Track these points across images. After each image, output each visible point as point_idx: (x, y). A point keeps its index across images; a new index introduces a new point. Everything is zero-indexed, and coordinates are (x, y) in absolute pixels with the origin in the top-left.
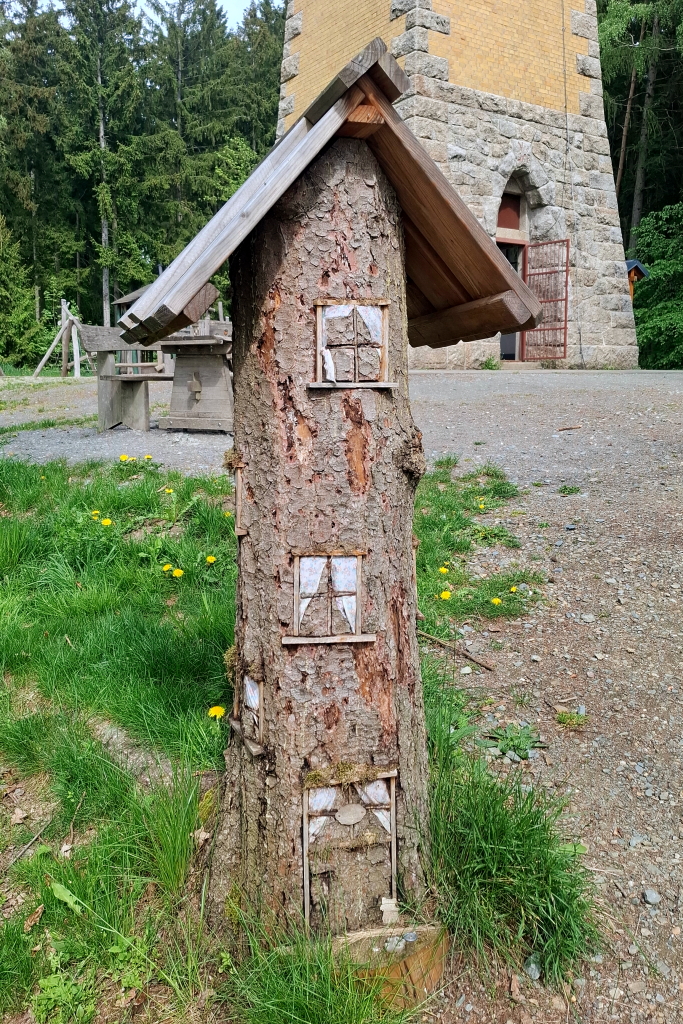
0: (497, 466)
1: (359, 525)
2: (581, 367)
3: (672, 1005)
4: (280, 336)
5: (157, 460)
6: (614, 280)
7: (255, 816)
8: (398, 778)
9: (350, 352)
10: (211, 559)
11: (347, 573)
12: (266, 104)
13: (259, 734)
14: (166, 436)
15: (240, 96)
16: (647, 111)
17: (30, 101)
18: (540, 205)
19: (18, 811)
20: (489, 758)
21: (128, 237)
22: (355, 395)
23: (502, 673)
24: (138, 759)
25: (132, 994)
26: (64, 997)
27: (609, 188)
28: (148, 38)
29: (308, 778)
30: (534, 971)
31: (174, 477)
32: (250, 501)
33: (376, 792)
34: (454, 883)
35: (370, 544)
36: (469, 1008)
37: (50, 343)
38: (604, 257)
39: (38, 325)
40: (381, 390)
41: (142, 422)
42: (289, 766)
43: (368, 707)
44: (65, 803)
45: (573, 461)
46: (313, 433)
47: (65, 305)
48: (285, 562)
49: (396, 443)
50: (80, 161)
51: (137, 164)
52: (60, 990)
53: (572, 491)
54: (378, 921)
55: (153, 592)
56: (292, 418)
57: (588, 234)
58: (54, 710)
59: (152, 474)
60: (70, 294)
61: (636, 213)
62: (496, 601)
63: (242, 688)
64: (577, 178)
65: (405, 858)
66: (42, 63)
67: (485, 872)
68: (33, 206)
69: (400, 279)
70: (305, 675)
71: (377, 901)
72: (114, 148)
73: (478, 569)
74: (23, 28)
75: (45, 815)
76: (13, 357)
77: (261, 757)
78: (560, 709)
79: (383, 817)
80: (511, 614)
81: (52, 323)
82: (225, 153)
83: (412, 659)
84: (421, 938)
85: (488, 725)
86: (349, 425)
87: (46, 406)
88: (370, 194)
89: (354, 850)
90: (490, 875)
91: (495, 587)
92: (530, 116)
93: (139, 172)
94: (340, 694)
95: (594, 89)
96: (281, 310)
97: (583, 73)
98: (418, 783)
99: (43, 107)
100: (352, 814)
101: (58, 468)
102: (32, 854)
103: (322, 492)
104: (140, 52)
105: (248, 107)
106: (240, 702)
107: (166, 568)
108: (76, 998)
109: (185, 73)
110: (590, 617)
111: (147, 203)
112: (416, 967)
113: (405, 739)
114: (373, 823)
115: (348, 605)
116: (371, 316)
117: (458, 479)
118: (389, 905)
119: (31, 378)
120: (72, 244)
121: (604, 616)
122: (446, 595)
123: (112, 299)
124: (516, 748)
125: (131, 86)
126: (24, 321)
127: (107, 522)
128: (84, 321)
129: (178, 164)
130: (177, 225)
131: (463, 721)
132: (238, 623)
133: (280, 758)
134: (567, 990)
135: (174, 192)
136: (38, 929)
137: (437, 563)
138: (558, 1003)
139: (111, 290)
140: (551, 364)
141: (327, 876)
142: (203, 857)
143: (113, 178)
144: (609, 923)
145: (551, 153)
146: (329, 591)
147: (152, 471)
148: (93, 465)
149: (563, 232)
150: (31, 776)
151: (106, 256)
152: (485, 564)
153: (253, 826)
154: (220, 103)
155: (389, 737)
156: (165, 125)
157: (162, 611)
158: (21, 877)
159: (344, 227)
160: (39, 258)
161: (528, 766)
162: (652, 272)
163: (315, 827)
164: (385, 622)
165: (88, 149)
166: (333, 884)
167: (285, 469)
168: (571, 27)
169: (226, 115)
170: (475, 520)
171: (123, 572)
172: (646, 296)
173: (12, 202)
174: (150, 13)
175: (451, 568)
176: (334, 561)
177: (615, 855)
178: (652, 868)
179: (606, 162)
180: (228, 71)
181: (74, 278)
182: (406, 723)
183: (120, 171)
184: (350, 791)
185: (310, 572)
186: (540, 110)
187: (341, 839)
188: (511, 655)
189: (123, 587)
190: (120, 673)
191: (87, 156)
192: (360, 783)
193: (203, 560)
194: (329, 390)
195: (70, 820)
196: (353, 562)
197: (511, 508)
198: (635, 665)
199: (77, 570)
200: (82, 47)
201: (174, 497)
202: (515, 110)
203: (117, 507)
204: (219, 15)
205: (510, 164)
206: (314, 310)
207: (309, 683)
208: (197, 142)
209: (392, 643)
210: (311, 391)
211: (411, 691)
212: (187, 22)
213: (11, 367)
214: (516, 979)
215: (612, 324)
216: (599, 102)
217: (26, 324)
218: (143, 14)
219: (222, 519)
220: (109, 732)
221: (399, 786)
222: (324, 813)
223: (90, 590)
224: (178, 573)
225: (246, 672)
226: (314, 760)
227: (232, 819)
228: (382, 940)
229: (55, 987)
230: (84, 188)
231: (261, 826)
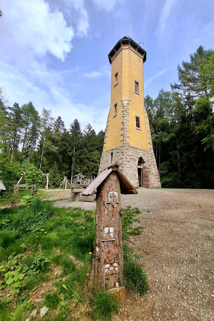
0: (137, 207)
1: (113, 223)
2: (152, 188)
3: (159, 298)
4: (103, 196)
5: (81, 207)
6: (156, 174)
7: (97, 270)
8: (118, 262)
9: (113, 198)
10: (89, 225)
11: (112, 230)
12: (101, 145)
13: (98, 255)
14: (82, 202)
15: (97, 144)
16: (160, 148)
17: (63, 144)
18: (144, 163)
19: (56, 272)
20: (134, 259)
21: (77, 165)
22: (113, 204)
23: (137, 244)
24: (77, 262)
25: (75, 303)
26: (64, 305)
27: (154, 160)
28: (83, 136)
29: (105, 263)
30: (139, 294)
31: (84, 210)
32: (98, 219)
33: (115, 264)
34: (127, 280)
35: (115, 225)
36: (129, 301)
37: (61, 183)
38: (155, 171)
39: (60, 180)
40: (117, 203)
41: (78, 200)
42: (102, 261)
43: (114, 251)
44: (64, 271)
45: (150, 206)
46: (107, 209)
47: (65, 177)
48: (103, 228)
49: (119, 210)
50: (70, 154)
51: (79, 154)
52: (64, 304)
53: (149, 212)
54: (115, 287)
55: (79, 232)
56: (104, 207)
57: (152, 167)
58: (63, 254)
59: (80, 210)
60: (66, 175)
61: (159, 163)
62: (136, 232)
63: (96, 248)
64: (150, 159)
65: (120, 276)
66: (66, 139)
67: (131, 277)
68: (61, 160)
69: (119, 187)
70: (105, 246)
71: (115, 283)
72: (76, 152)
73: (134, 226)
74: (63, 134)
75: (60, 273)
76: (54, 186)
77: (98, 260)
78: (145, 250)
79: (116, 268)
80: (138, 234)
81: (62, 180)
82: (94, 153)
83: (121, 242)
84: (122, 289)
85: (134, 254)
86: (112, 208)
87: (61, 196)
88: (115, 178)
89: (112, 274)
90: (132, 278)
91: (136, 229)
92: (142, 150)
93: (80, 155)
94: (110, 249)
95: (151, 146)
96: (104, 192)
97: (150, 144)
98: (122, 263)
99: (65, 145)
100: (112, 268)
101: (63, 209)
102: (58, 280)
103: (108, 218)
104: (82, 138)
105: (98, 146)
106: (95, 250)
107: (82, 227)
108: (66, 305)
109: (89, 141)
110: (150, 234)
111: (81, 160)
112: (121, 294)
113: (120, 256)
114: (115, 269)
115: (112, 235)
116: (116, 193)
117: (131, 210)
118: (117, 284)
119: (57, 190)
120: (67, 166)
121: (153, 234)
122: (128, 231)
123: (73, 176)
124: (138, 257)
125: (80, 143)
126: (57, 180)
127: (72, 219)
128: (68, 179)
129: (86, 154)
130: (85, 163)
131: (130, 253)
132: (95, 237)
133: (101, 259)
134: (144, 297)
135: (85, 158)
136: (59, 294)
137: (127, 226)
138: (142, 299)
139: (73, 174)
140: (147, 188)
141: (108, 279)
142: (88, 278)
143: (75, 156)
144: (151, 286)
145: (145, 155)
146: (109, 233)
147: (79, 209)
148: (70, 208)
149: (148, 167)
150: (58, 266)
151: (73, 168)
152: (135, 225)
153: (97, 271)
154: (94, 145)
155: (117, 256)
156: (85, 148)
157: (81, 235)
158: (56, 285)
159: (112, 182)
160: (61, 169)
161: (140, 260)
162: (163, 172)
163: (106, 271)
164: (117, 237)
165: (72, 152)
166: (109, 280)
167: (103, 214)
168: (147, 138)
169: (95, 147)
170: (133, 217)
171: (74, 228)
172: (162, 176)
173: (58, 160)
174: (84, 132)
175: (129, 226)
176: (110, 228)
177: (152, 274)
178: (157, 276)
179: (154, 156)
180: (95, 141)
181: (67, 172)
182: (120, 253)
183: (77, 155)
184: (111, 264)
185: (106, 230)
186: (143, 149)
187: (110, 273)
188: (138, 241)
189: (74, 231)
190: (74, 247)
191: (71, 153)
192: (113, 263)
193: (88, 225)
194: (110, 203)
195: (65, 273)
196: (112, 228)
197: (139, 215)
198: (157, 242)
199: (67, 228)
200: (72, 137)
201: (84, 214)
202: (140, 149)
203: (74, 216)
204: (95, 132)
205: (139, 156)
206: (108, 192)
207: (106, 247)
208: (89, 151)
209: (118, 240)
210: (107, 203)
211: (121, 248)
212: (89, 134)
213: (54, 188)
214: (136, 295)
215: (157, 181)
216: (152, 148)
217: (58, 180)
218: (83, 132)
219: (92, 218)
220: (72, 257)
221: (119, 263)
222: (107, 268)
223: (69, 232)
224: (84, 228)
225: (96, 246)
226: (106, 259)
227: (93, 271)
228: (116, 290)
229: (63, 303)
230: (70, 158)
231: (98, 271)
